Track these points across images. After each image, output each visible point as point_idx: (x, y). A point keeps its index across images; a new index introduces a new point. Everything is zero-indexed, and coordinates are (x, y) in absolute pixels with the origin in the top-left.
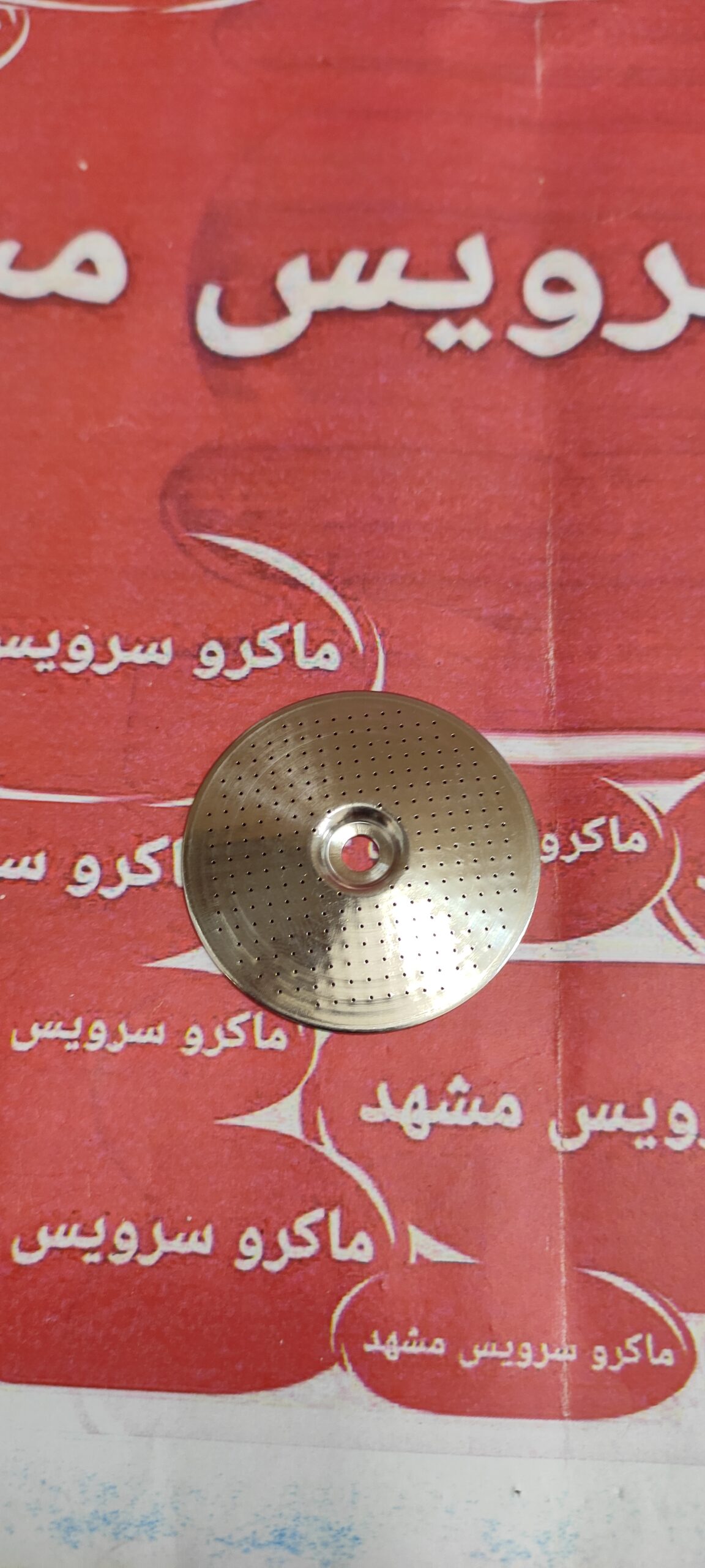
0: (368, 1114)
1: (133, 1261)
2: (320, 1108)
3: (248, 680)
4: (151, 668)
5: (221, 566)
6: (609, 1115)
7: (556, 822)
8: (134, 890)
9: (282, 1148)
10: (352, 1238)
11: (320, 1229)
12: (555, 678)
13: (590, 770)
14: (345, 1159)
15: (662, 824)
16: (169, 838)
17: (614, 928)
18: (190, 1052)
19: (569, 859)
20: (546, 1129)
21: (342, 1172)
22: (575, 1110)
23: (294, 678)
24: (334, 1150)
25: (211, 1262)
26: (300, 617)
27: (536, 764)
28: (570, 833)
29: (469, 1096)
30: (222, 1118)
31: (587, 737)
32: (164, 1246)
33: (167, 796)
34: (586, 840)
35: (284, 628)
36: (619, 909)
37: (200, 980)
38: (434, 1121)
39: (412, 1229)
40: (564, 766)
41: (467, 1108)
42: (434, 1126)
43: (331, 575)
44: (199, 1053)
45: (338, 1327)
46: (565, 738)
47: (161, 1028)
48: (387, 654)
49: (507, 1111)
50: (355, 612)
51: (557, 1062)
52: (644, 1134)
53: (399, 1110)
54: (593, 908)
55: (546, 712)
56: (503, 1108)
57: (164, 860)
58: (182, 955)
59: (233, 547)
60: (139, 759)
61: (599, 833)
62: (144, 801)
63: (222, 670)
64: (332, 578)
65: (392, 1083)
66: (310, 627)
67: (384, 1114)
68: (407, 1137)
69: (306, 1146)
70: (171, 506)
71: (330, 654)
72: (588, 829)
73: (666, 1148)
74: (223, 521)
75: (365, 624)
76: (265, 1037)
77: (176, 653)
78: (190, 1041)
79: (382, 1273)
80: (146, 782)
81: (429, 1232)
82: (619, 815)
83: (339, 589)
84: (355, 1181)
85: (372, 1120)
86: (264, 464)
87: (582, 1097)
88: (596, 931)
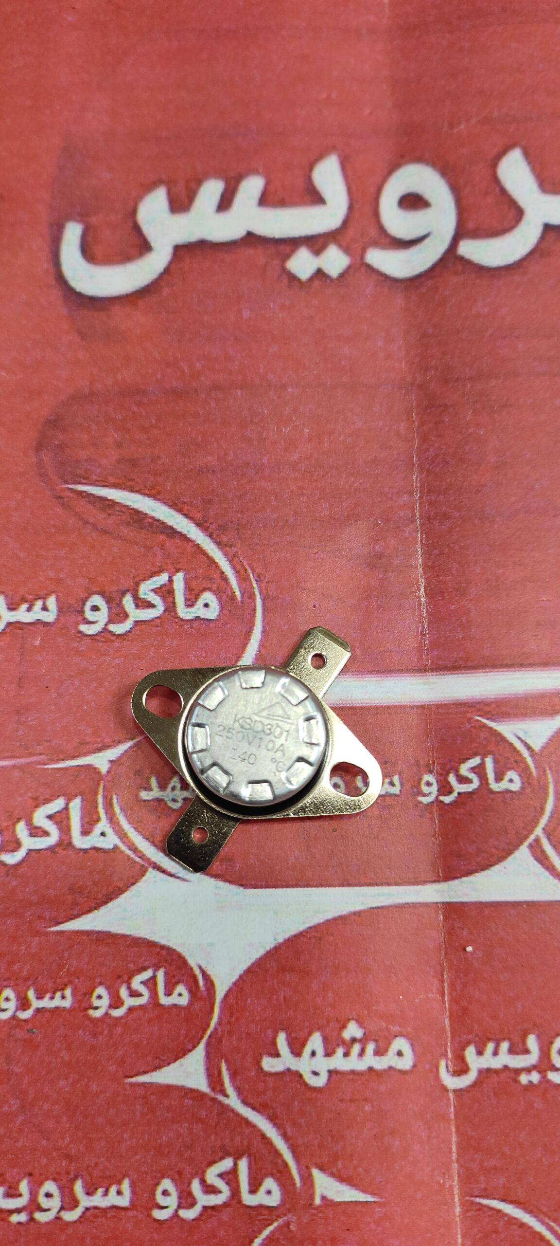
0: (269, 1064)
1: (58, 1218)
2: (223, 1061)
3: (132, 634)
4: (38, 626)
5: (98, 516)
6: (495, 1053)
7: (434, 762)
8: (34, 854)
9: (190, 1102)
10: (260, 1184)
11: (231, 1177)
12: (427, 616)
13: (463, 709)
14: (249, 1110)
15: (535, 762)
16: (65, 799)
17: (493, 868)
18: (97, 1014)
19: (447, 799)
20: (437, 1068)
21: (247, 1123)
22: (463, 1049)
23: (176, 629)
24: (239, 1102)
25: (130, 1214)
26: (178, 566)
27: (412, 704)
28: (448, 773)
29: (363, 1041)
30: (132, 1077)
31: (460, 675)
32: (85, 1202)
33: (61, 757)
34: (463, 780)
35: (163, 578)
36: (496, 848)
37: (103, 940)
38: (332, 1068)
39: (315, 1172)
40: (439, 706)
41: (362, 1053)
42: (330, 1072)
43: (206, 522)
44: (106, 1014)
46: (437, 677)
47: (68, 992)
48: (264, 600)
49: (400, 1054)
50: (232, 559)
51: (444, 1003)
52: (528, 1070)
53: (298, 1059)
54: (472, 849)
55: (420, 649)
56: (396, 1051)
57: (62, 822)
58: (84, 916)
59: (110, 498)
60: (31, 721)
61: (475, 773)
62: (39, 763)
63: (106, 625)
64: (208, 525)
65: (290, 1034)
66: (188, 576)
67: (284, 1064)
68: (306, 1085)
69: (214, 1100)
70: (46, 457)
71: (210, 603)
72: (464, 769)
73: (549, 1081)
74: (98, 471)
75: (242, 572)
76: (167, 993)
77: (60, 610)
78: (96, 1003)
79: (290, 1215)
80: (38, 744)
81: (332, 1175)
82: (494, 755)
83: (214, 536)
84: (259, 1130)
85: (273, 1070)
86: (135, 409)
87: (470, 1037)
88: (476, 871)
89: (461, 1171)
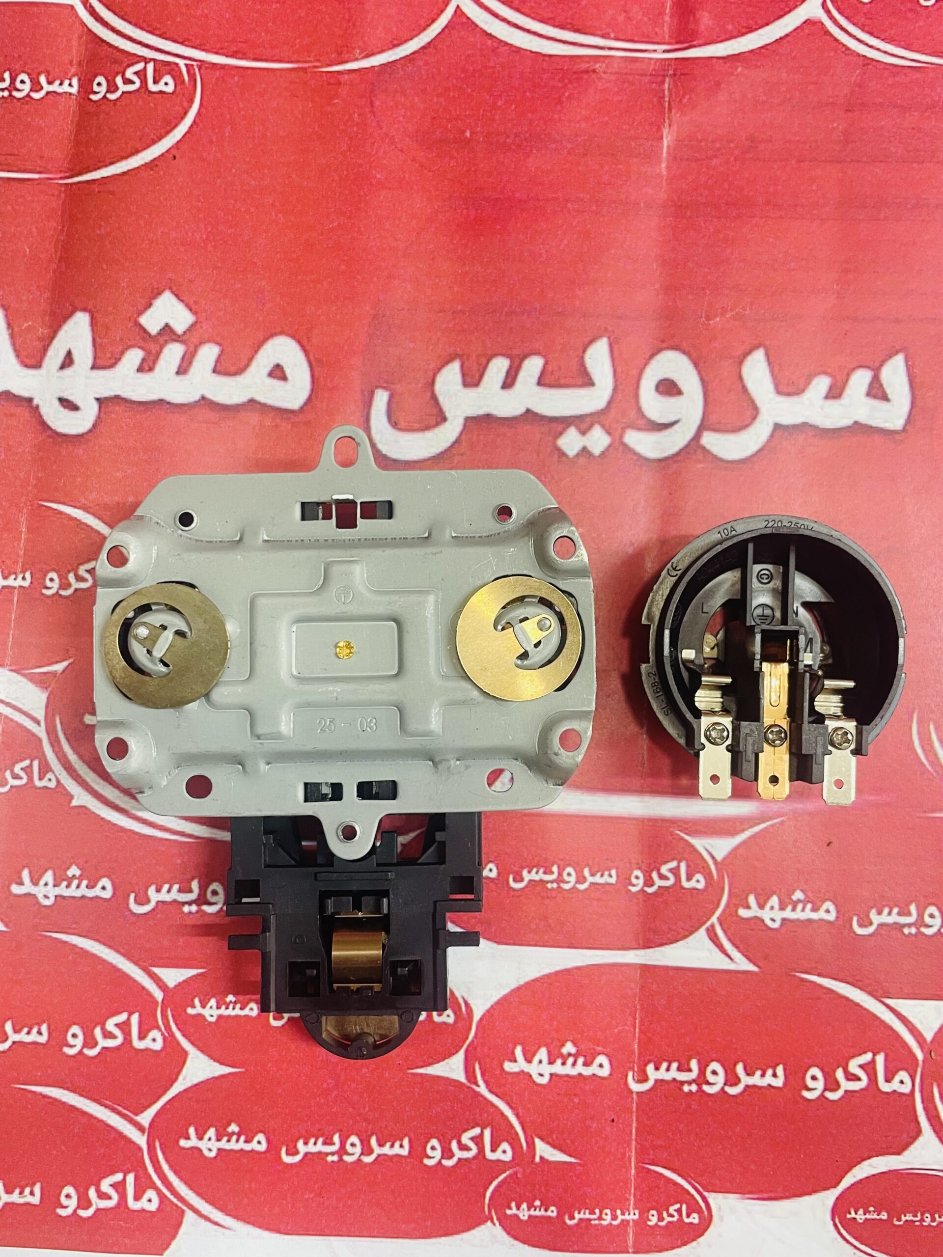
0: (508, 1066)
1: (359, 1160)
2: (477, 1063)
6: (668, 1069)
7: (643, 862)
9: (452, 1089)
10: (499, 1146)
11: (478, 1140)
12: (647, 749)
13: (667, 824)
14: (494, 1096)
15: (717, 869)
17: (679, 943)
19: (650, 890)
20: (626, 1076)
21: (492, 1105)
22: (646, 1065)
24: (486, 1090)
25: (408, 1160)
27: (629, 816)
28: (652, 871)
29: (576, 1056)
30: (412, 1069)
31: (667, 798)
32: (378, 1151)
34: (662, 877)
36: (683, 929)
38: (553, 1072)
39: (537, 1141)
40: (651, 820)
41: (574, 1064)
42: (551, 1075)
45: (490, 1199)
46: (652, 798)
49: (601, 1066)
51: (635, 1034)
52: (689, 1083)
53: (529, 1064)
54: (665, 928)
56: (598, 1064)
61: (672, 873)
65: (525, 1047)
67: (520, 1067)
68: (534, 1082)
69: (469, 1087)
72: (664, 870)
73: (703, 1091)
76: (439, 1014)
79: (518, 1168)
81: (548, 1143)
82: (687, 861)
84: (500, 1111)
85: (512, 1071)
87: (651, 1057)
88: (666, 944)
89: (638, 1147)
